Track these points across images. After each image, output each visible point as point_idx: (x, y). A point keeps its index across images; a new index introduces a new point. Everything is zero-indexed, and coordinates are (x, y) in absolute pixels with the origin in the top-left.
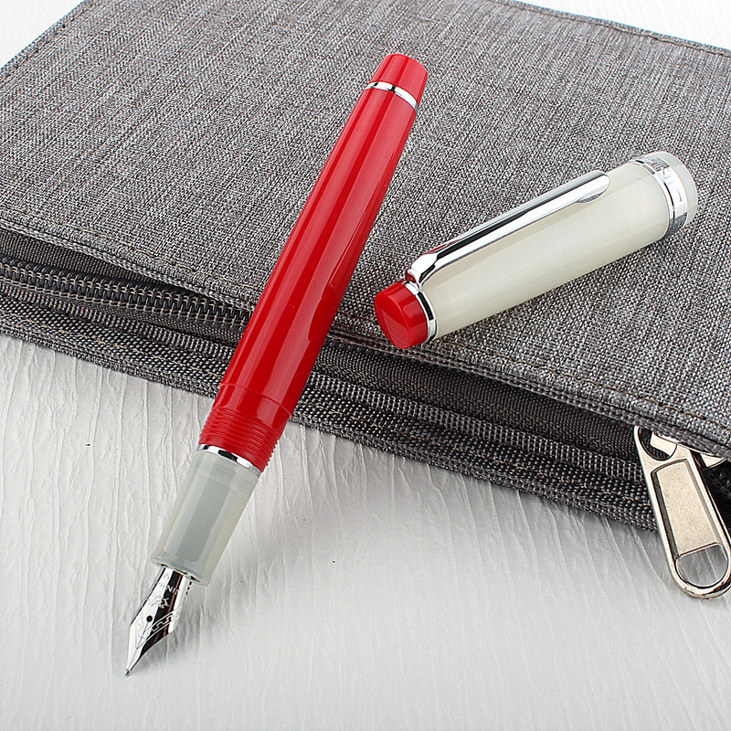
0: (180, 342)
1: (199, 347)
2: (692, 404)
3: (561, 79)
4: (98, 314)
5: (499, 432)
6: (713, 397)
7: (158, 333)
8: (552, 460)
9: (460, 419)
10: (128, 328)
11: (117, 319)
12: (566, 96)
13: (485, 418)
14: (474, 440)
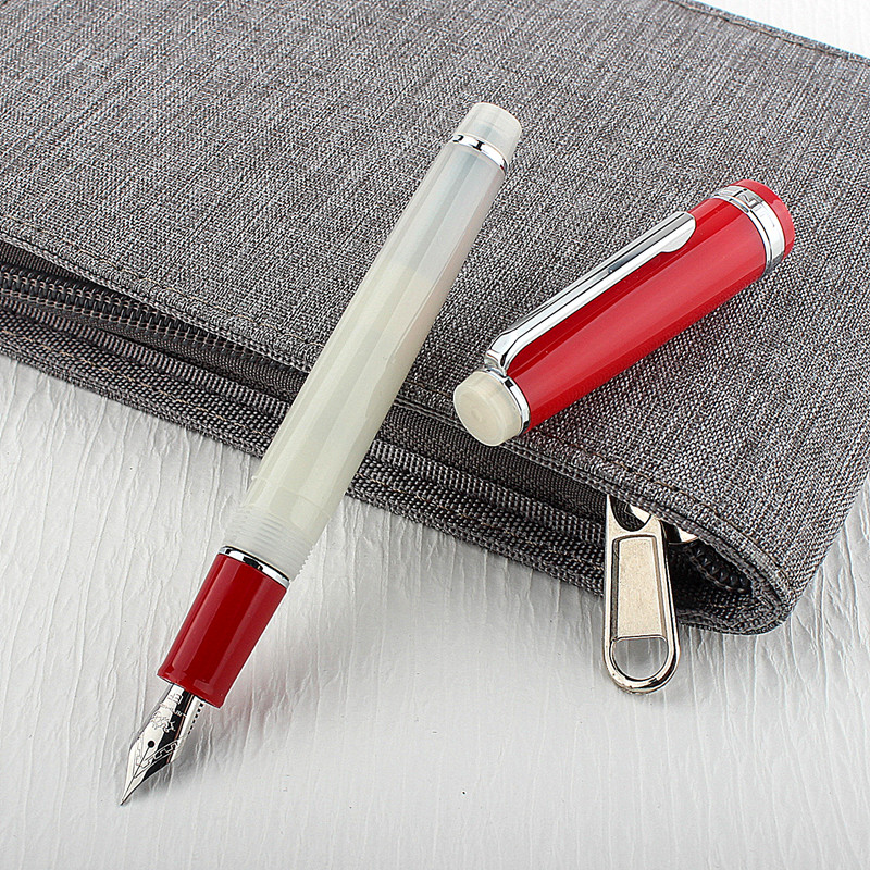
0: (133, 353)
1: (152, 360)
2: (665, 472)
3: (601, 66)
4: (47, 314)
5: (466, 481)
6: (692, 465)
7: (110, 340)
8: (522, 518)
9: (427, 464)
10: (78, 333)
11: (66, 322)
12: (601, 89)
13: (453, 465)
14: (439, 488)
